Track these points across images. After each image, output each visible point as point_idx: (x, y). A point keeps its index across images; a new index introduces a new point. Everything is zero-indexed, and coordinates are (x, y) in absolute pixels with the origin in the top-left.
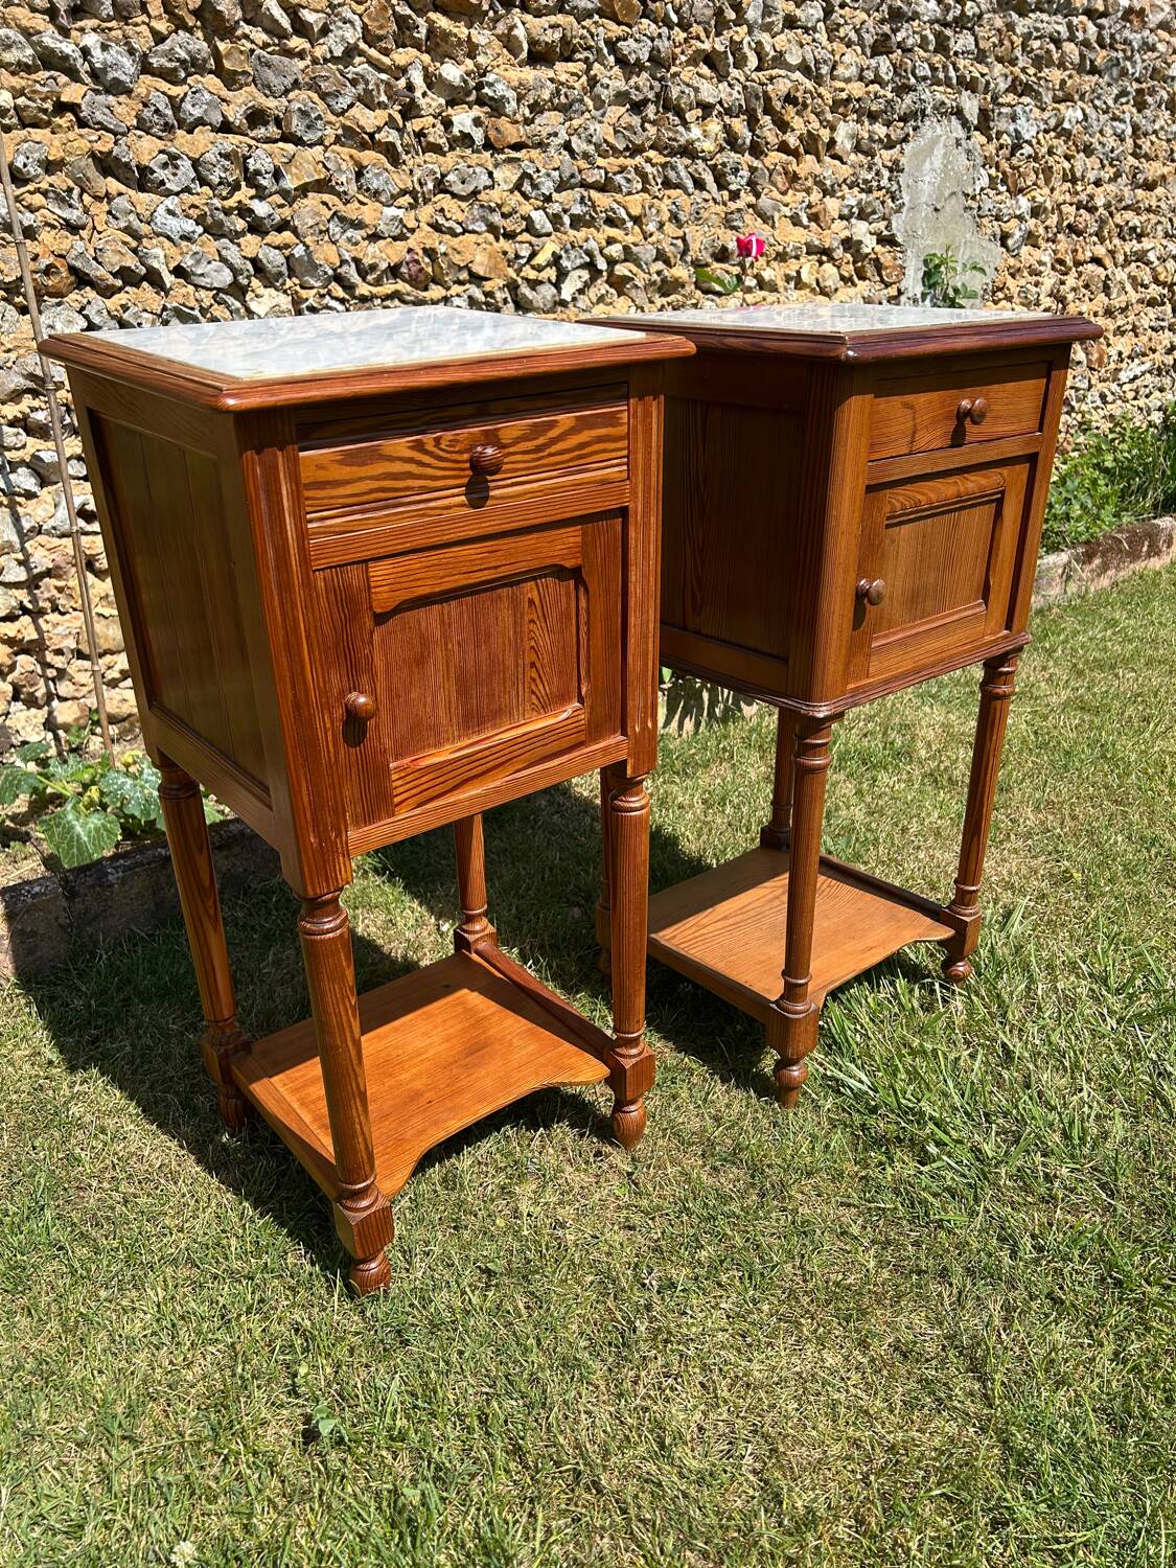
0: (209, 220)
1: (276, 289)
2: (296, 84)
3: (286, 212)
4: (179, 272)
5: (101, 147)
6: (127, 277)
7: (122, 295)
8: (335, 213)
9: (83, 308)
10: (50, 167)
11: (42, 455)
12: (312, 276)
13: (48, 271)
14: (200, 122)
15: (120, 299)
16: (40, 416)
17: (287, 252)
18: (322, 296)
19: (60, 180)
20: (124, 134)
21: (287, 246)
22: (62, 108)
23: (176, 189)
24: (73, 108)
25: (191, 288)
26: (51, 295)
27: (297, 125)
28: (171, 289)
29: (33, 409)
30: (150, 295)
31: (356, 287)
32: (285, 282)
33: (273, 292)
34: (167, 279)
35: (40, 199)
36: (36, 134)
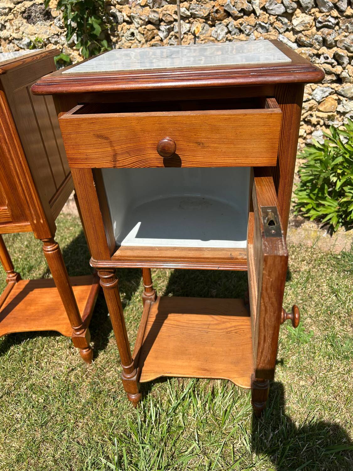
1: (306, 14)
4: (264, 9)
6: (245, 12)
7: (242, 19)
9: (228, 25)
12: (324, 7)
13: (217, 12)
15: (240, 21)
18: (327, 16)
25: (268, 15)
26: (218, 20)
28: (259, 16)
30: (252, 19)
31: (344, 12)
32: (310, 11)
33: (304, 15)
34: (259, 12)
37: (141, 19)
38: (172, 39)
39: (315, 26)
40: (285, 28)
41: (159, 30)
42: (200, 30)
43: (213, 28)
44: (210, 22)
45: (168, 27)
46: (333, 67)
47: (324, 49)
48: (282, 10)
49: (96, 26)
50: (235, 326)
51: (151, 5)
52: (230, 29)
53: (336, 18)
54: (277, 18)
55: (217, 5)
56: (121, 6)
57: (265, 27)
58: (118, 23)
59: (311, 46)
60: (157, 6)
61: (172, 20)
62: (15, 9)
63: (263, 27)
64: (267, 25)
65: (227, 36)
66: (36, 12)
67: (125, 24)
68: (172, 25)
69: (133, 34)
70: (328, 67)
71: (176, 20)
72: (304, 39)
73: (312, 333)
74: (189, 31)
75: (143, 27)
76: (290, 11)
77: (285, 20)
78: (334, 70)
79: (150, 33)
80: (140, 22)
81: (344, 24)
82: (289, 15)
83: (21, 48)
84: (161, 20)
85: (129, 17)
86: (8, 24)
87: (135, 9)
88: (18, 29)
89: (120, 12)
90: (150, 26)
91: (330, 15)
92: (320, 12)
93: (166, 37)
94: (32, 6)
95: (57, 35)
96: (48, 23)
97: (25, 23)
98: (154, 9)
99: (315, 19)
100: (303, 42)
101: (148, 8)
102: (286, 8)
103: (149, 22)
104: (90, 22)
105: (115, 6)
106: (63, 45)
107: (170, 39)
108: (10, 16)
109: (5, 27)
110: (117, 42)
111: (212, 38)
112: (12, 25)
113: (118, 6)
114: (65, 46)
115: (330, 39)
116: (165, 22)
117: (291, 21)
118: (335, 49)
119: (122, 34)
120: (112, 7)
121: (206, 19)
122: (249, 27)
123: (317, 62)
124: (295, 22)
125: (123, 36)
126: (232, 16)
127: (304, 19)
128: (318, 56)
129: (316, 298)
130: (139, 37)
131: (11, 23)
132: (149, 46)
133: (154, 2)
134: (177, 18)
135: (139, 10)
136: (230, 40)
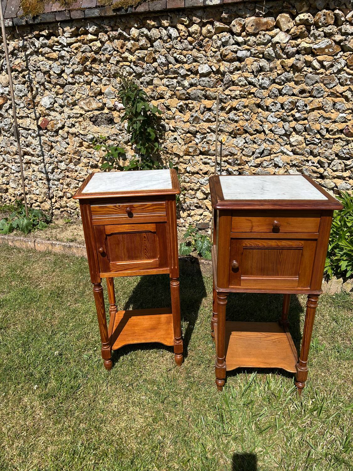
0: (282, 118)
2: (317, 82)
3: (306, 116)
4: (271, 130)
5: (257, 102)
6: (258, 131)
7: (256, 135)
8: (322, 116)
9: (245, 138)
10: (245, 107)
11: (229, 169)
12: (311, 132)
13: (238, 130)
14: (285, 94)
15: (255, 136)
16: (230, 161)
17: (304, 126)
18: (313, 137)
19: (247, 110)
20: (264, 99)
21: (305, 124)
22: (250, 93)
23: (274, 111)
24: (253, 93)
25: (273, 134)
26: (239, 135)
27: (315, 93)
28: (268, 134)
30: (262, 136)
31: (325, 136)
32: (302, 134)
33: (298, 136)
34: (267, 132)
35: (241, 114)
36: (243, 100)
37: (183, 130)
38: (205, 143)
39: (305, 142)
40: (285, 143)
41: (195, 137)
42: (226, 140)
43: (235, 139)
44: (233, 135)
45: (202, 136)
46: (318, 168)
47: (311, 157)
48: (283, 132)
49: (152, 133)
50: (277, 339)
51: (191, 122)
52: (247, 141)
53: (319, 139)
54: (279, 137)
55: (239, 126)
56: (169, 121)
57: (272, 142)
59: (303, 155)
60: (196, 123)
61: (206, 132)
62: (86, 115)
63: (270, 141)
64: (273, 141)
65: (244, 145)
66: (102, 118)
67: (170, 131)
68: (205, 135)
69: (175, 139)
70: (315, 168)
71: (208, 133)
72: (298, 150)
73: (324, 345)
74: (217, 140)
75: (184, 135)
76: (288, 133)
77: (285, 138)
78: (318, 170)
79: (188, 139)
80: (182, 132)
81: (324, 143)
82: (287, 135)
83: (85, 141)
84: (197, 132)
85: (174, 128)
86: (77, 124)
87: (179, 123)
88: (85, 128)
89: (168, 124)
90: (189, 135)
91: (315, 137)
92: (308, 134)
93: (200, 143)
94: (99, 114)
95: (117, 135)
96: (110, 126)
97: (91, 125)
98: (193, 124)
99: (305, 139)
100: (297, 152)
101: (189, 123)
102: (286, 131)
103: (189, 132)
104: (148, 131)
105: (164, 120)
106: (119, 142)
107: (203, 143)
108: (80, 119)
109: (75, 125)
110: (163, 143)
111: (234, 145)
112: (81, 126)
113: (166, 120)
114: (121, 142)
115: (315, 151)
116: (200, 133)
117: (289, 138)
118: (318, 157)
120: (162, 121)
121: (230, 133)
122: (260, 140)
123: (307, 165)
124: (292, 140)
125: (168, 139)
126: (249, 133)
127: (298, 138)
128: (308, 161)
129: (323, 324)
130: (180, 140)
131: (80, 124)
132: (187, 147)
133: (194, 120)
134: (210, 131)
135: (182, 124)
136: (246, 148)
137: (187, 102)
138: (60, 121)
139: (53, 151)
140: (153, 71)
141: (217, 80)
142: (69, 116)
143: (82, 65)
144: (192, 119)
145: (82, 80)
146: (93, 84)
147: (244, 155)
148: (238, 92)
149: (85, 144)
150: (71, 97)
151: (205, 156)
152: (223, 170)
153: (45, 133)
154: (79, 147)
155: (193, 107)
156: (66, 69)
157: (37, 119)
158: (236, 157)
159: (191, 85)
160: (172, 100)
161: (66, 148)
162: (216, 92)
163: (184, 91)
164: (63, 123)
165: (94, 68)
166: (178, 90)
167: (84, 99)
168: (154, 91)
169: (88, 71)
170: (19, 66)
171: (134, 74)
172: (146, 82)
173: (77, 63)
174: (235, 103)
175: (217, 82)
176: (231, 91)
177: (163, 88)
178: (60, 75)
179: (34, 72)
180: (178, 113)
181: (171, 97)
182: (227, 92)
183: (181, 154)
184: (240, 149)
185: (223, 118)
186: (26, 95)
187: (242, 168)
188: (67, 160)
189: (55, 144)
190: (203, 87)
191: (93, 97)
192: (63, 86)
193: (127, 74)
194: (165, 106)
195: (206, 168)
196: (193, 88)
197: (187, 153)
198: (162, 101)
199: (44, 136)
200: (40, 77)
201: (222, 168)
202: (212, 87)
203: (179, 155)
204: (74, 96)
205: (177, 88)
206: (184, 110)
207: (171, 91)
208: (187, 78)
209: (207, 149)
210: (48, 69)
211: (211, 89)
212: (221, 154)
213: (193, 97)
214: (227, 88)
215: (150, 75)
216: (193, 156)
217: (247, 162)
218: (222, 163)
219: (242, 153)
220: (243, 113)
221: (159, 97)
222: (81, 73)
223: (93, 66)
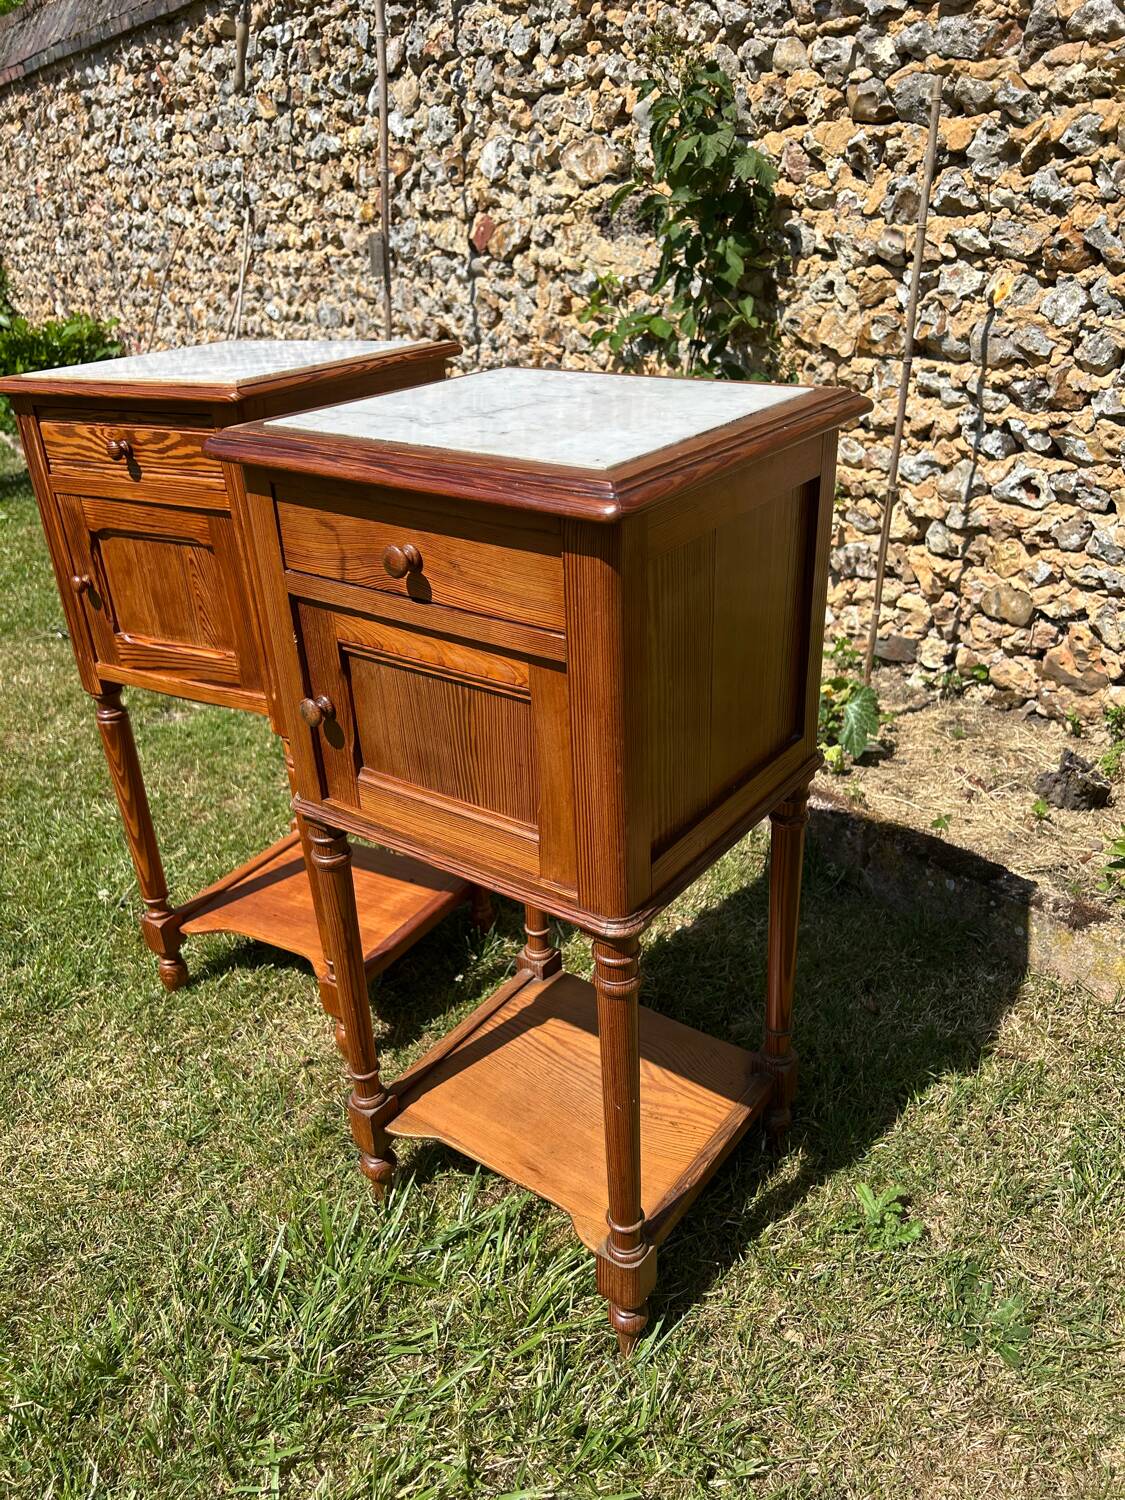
9: (1090, 285)
10: (1104, 138)
11: (1012, 423)
13: (1062, 245)
16: (1018, 386)
19: (1110, 151)
26: (1065, 270)
29: (1016, 379)
35: (1087, 171)
36: (1099, 104)
37: (856, 249)
38: (931, 308)
41: (901, 280)
42: (1010, 293)
43: (1049, 289)
44: (1041, 273)
45: (923, 275)
51: (889, 215)
52: (1096, 298)
55: (1066, 229)
56: (815, 213)
58: (798, 255)
60: (904, 218)
61: (938, 257)
62: (581, 199)
65: (1083, 316)
66: (622, 211)
67: (815, 257)
68: (935, 273)
69: (830, 286)
71: (946, 260)
74: (980, 291)
75: (860, 270)
79: (874, 287)
80: (854, 256)
83: (577, 295)
84: (907, 257)
85: (830, 241)
86: (558, 235)
87: (846, 222)
88: (577, 248)
89: (811, 226)
90: (877, 270)
96: (643, 240)
97: (595, 236)
98: (895, 226)
101: (880, 221)
103: (877, 259)
104: (720, 249)
105: (800, 209)
107: (926, 307)
108: (567, 217)
109: (553, 239)
110: (789, 302)
111: (1039, 318)
112: (568, 239)
113: (807, 211)
116: (917, 262)
119: (805, 283)
120: (794, 213)
121: (1033, 262)
125: (807, 288)
126: (1105, 263)
130: (844, 295)
132: (867, 320)
133: (897, 207)
134: (952, 253)
135: (855, 225)
136: (1092, 330)
137: (879, 130)
138: (517, 226)
139: (500, 327)
140: (778, 12)
141: (1002, 21)
142: (540, 205)
143: (584, 16)
144: (890, 200)
145: (578, 74)
146: (606, 84)
147: (1079, 364)
148: (1077, 72)
149: (577, 303)
150: (547, 138)
151: (927, 363)
152: (991, 427)
153: (487, 265)
154: (562, 313)
155: (899, 149)
156: (543, 36)
157: (469, 219)
158: (1042, 368)
159: (905, 55)
160: (830, 124)
161: (529, 318)
162: (994, 76)
163: (874, 85)
164: (525, 230)
165: (612, 24)
166: (855, 82)
167: (579, 143)
168: (773, 92)
169: (597, 39)
170: (438, 45)
171: (723, 32)
172: (754, 58)
173: (567, 11)
174: (1058, 124)
175: (1005, 33)
176: (1051, 66)
177: (806, 77)
178: (527, 62)
179: (472, 59)
180: (850, 180)
181: (829, 114)
182: (1035, 75)
183: (845, 350)
184: (1066, 336)
185: (1005, 194)
186: (448, 142)
187: (1064, 424)
188: (530, 357)
189: (506, 303)
190: (946, 57)
191: (601, 132)
192: (531, 100)
193: (704, 33)
194: (806, 151)
195: (924, 413)
196: (913, 65)
197: (864, 348)
198: (796, 130)
199: (482, 274)
200: (483, 75)
201: (988, 417)
202: (980, 57)
203: (834, 351)
204: (557, 133)
205: (853, 76)
206: (867, 166)
207: (831, 86)
208: (893, 25)
209: (932, 331)
210: (500, 46)
211: (973, 66)
212: (984, 357)
213: (902, 105)
214: (1035, 56)
215: (770, 28)
216: (884, 359)
217: (1088, 397)
218: (988, 393)
219: (1071, 353)
220: (1095, 167)
221: (791, 115)
222: (578, 48)
223: (611, 15)
